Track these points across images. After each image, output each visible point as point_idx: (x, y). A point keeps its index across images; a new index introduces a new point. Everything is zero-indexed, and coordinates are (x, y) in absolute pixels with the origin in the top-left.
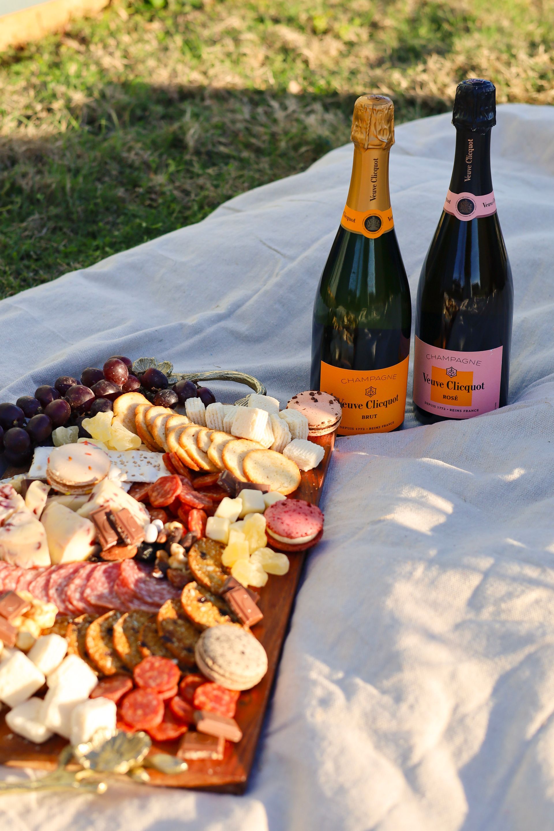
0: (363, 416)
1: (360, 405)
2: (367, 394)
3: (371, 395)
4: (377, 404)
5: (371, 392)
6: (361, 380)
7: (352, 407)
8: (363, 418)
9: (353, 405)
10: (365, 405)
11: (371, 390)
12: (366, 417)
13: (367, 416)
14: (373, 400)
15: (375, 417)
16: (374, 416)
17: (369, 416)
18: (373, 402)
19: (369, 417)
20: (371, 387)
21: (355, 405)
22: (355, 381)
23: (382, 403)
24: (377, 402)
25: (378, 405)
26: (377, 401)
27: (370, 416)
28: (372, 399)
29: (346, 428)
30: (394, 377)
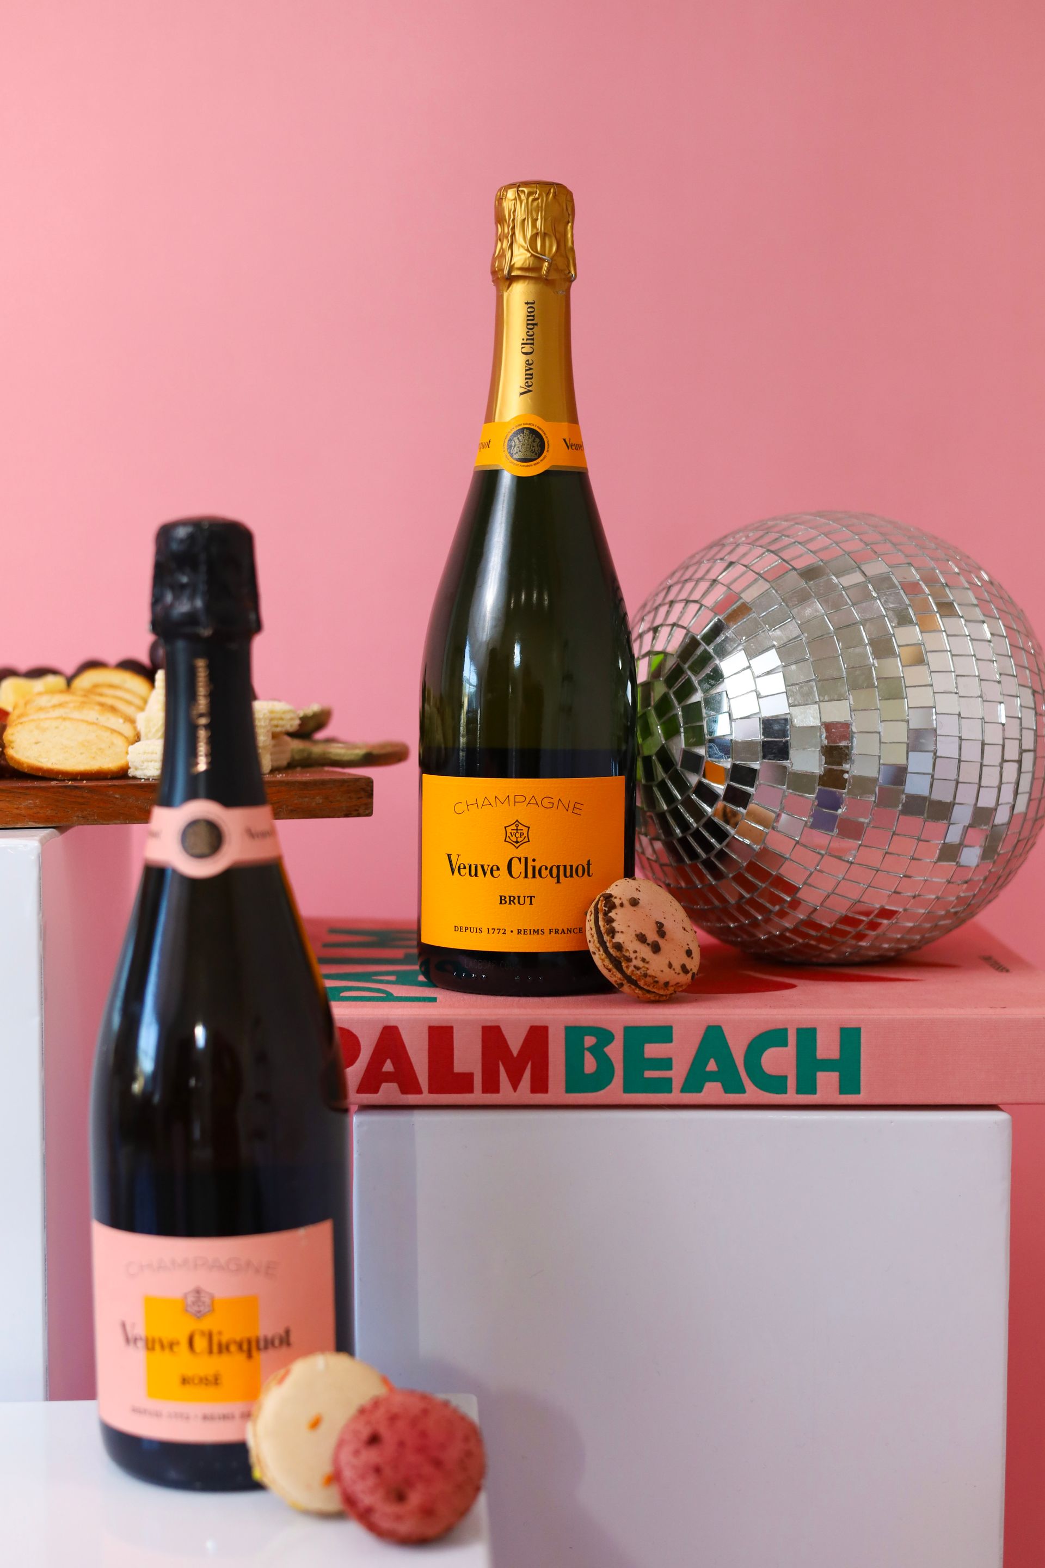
0: (501, 897)
1: (495, 868)
2: (508, 839)
3: (517, 842)
4: (534, 867)
5: (518, 835)
6: (493, 804)
7: (476, 875)
8: (501, 903)
10: (504, 868)
11: (517, 830)
12: (507, 899)
13: (510, 897)
14: (522, 856)
15: (531, 903)
16: (528, 900)
17: (515, 898)
18: (523, 860)
19: (516, 901)
20: (517, 821)
21: (482, 866)
22: (480, 804)
23: (546, 869)
24: (533, 864)
25: (537, 873)
26: (534, 860)
27: (519, 897)
28: (522, 852)
29: (466, 929)
30: (575, 808)
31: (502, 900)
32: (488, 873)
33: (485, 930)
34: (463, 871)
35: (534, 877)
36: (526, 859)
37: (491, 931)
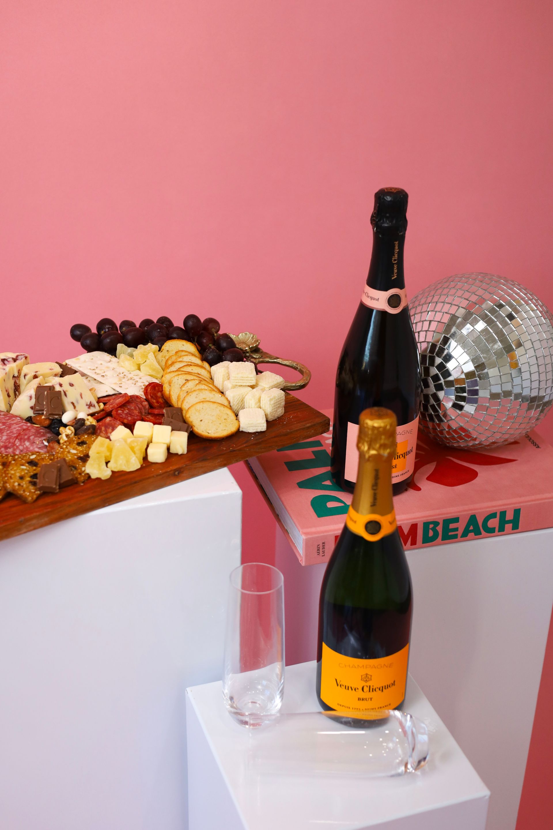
1: (356, 688)
2: (362, 679)
3: (367, 680)
4: (373, 689)
5: (367, 678)
6: (357, 667)
7: (348, 689)
9: (350, 688)
10: (360, 689)
11: (366, 676)
12: (361, 699)
16: (370, 699)
18: (368, 686)
19: (365, 700)
20: (367, 673)
21: (351, 688)
22: (351, 666)
23: (378, 688)
25: (374, 690)
26: (373, 686)
27: (366, 698)
28: (368, 684)
29: (343, 706)
30: (391, 665)
31: (359, 699)
32: (354, 690)
33: (351, 708)
34: (342, 686)
35: (373, 691)
36: (370, 686)
37: (354, 709)
